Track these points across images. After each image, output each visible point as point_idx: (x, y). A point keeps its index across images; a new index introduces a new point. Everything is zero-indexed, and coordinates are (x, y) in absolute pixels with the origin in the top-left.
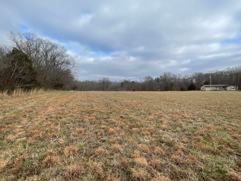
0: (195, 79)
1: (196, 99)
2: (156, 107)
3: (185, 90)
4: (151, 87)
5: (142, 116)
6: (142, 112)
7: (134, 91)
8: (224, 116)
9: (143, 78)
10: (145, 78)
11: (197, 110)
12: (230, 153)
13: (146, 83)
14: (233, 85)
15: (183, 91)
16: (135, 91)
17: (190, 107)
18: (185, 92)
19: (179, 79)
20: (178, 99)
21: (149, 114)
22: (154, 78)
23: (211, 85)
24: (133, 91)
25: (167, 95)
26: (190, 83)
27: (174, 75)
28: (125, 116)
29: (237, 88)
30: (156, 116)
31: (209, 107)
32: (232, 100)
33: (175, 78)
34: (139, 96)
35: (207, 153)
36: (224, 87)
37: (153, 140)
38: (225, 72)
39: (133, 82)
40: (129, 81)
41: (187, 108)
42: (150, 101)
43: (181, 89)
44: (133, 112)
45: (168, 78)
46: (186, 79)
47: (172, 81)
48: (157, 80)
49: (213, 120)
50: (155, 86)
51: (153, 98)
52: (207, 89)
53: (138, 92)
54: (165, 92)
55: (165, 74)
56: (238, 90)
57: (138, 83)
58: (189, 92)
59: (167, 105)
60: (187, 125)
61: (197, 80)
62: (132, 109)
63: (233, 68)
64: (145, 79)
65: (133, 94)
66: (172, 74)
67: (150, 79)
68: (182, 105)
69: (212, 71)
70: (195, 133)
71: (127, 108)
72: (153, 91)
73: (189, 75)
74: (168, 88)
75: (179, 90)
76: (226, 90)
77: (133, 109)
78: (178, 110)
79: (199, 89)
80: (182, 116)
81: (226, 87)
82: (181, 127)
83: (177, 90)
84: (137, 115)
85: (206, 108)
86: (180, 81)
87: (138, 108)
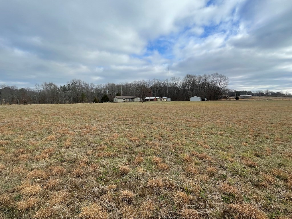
0: (108, 90)
1: (108, 111)
2: (59, 123)
3: (98, 102)
4: (54, 99)
5: (38, 137)
6: (37, 132)
7: (25, 104)
8: (128, 125)
9: (40, 85)
10: (44, 85)
11: (107, 122)
12: (125, 153)
13: (46, 93)
14: (139, 97)
15: (96, 103)
16: (27, 104)
17: (101, 119)
18: (98, 104)
19: (92, 89)
20: (89, 112)
21: (49, 133)
22: (59, 86)
23: (122, 97)
24: (22, 104)
25: (77, 108)
26: (103, 94)
27: (86, 84)
28: (5, 142)
29: (141, 99)
30: (59, 134)
31: (117, 118)
32: (136, 110)
33: (87, 88)
34: (33, 112)
35: (108, 158)
36: (132, 99)
37: (52, 162)
38: (133, 85)
39: (22, 90)
40: (14, 89)
41: (97, 121)
42: (51, 117)
43: (94, 100)
44: (20, 134)
45: (78, 87)
46: (99, 89)
47: (83, 90)
48: (64, 89)
49: (119, 129)
50: (61, 96)
51: (57, 113)
52: (119, 100)
53: (33, 105)
54: (75, 104)
55: (75, 82)
56: (142, 102)
57: (31, 92)
58: (102, 103)
59: (75, 119)
60: (95, 138)
61: (110, 91)
62: (20, 129)
63: (138, 81)
64: (45, 87)
65: (23, 109)
66: (83, 82)
67: (53, 87)
68: (93, 118)
69: (123, 83)
70: (101, 144)
71: (8, 130)
72: (58, 103)
73: (102, 85)
74: (78, 100)
75: (92, 101)
76: (134, 101)
77: (22, 130)
78: (87, 125)
79: (112, 101)
80: (91, 129)
81: (134, 98)
82: (87, 141)
83: (89, 102)
84: (29, 138)
85: (115, 119)
86: (93, 92)
87: (32, 127)
